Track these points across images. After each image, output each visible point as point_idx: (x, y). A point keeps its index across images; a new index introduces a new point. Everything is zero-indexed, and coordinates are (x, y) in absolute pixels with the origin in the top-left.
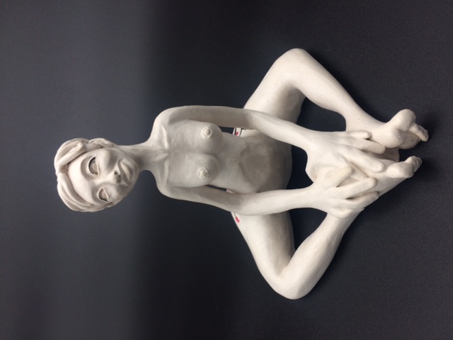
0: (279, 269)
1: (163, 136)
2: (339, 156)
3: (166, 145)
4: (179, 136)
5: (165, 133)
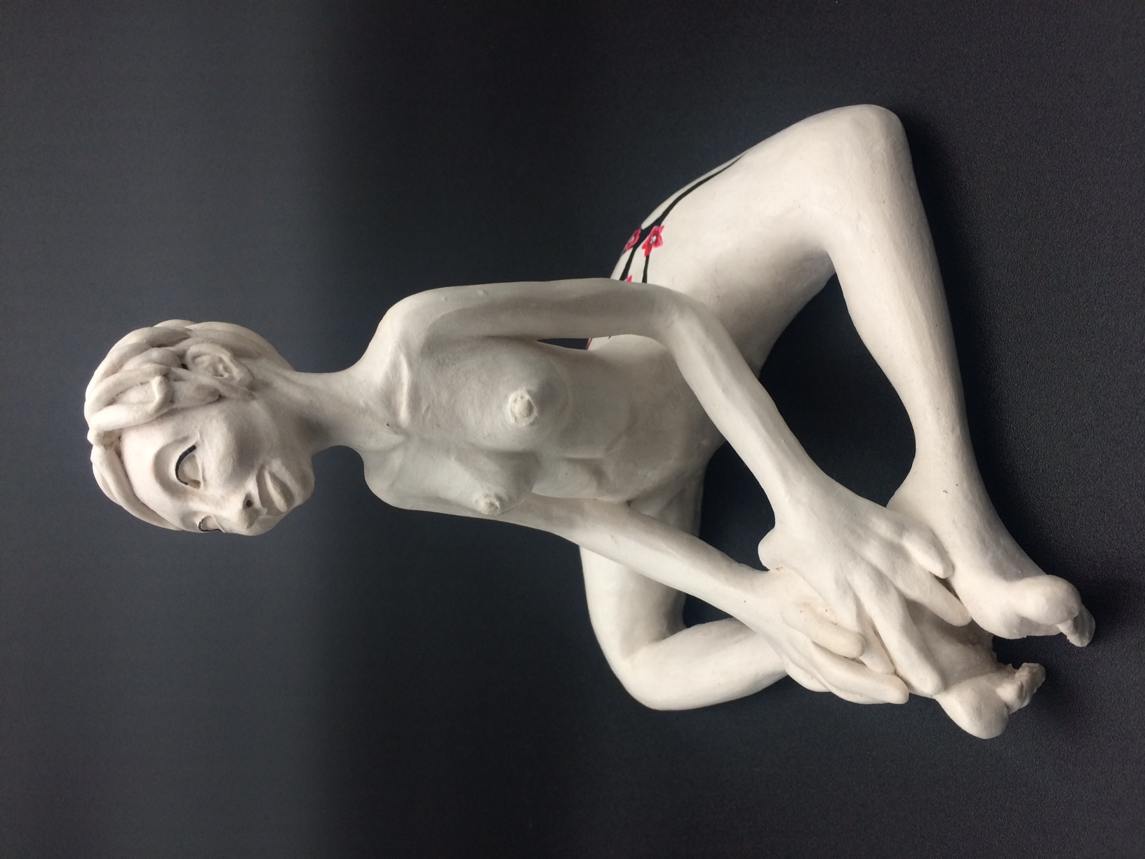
0: (630, 647)
1: (400, 379)
2: (847, 589)
3: (404, 414)
4: (445, 396)
5: (405, 375)
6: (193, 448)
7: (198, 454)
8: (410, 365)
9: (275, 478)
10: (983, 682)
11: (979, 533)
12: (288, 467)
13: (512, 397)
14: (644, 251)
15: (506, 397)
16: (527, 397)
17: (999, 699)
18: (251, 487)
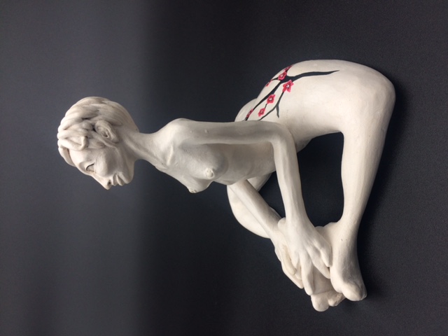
3: (168, 162)
4: (184, 161)
5: (171, 152)
6: (93, 165)
7: (95, 166)
8: (174, 149)
9: (119, 178)
10: (325, 295)
11: (345, 258)
12: (124, 175)
13: (207, 169)
14: (283, 88)
15: (205, 169)
16: (212, 172)
17: (328, 303)
18: (111, 178)
